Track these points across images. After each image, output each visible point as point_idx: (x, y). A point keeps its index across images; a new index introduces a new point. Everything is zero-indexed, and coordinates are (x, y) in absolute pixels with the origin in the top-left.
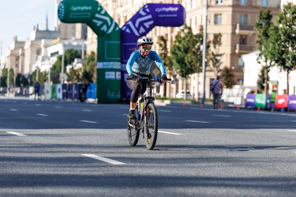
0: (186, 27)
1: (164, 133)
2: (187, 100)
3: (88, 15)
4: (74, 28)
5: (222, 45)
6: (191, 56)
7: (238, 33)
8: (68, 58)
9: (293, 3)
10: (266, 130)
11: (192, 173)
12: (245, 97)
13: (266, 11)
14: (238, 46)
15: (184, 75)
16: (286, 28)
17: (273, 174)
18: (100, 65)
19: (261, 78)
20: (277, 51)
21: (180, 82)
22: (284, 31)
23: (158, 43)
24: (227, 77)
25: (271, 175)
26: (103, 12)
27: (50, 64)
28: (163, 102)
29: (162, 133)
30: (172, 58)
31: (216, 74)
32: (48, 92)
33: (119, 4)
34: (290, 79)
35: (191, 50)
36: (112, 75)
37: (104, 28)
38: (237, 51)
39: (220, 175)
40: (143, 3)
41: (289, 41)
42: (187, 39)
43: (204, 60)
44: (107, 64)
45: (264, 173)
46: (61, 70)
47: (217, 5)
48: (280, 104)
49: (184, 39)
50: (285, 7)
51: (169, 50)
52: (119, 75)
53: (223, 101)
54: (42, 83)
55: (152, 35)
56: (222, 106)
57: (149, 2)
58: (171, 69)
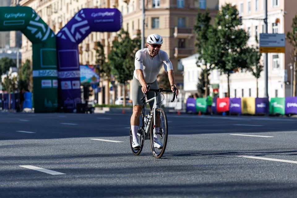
0: (123, 32)
1: (104, 141)
2: (126, 106)
3: (22, 22)
4: (8, 36)
6: (129, 61)
7: (178, 35)
8: (2, 67)
9: (231, 4)
10: (208, 134)
11: (133, 181)
12: (185, 101)
13: (204, 13)
14: (176, 49)
16: (225, 30)
17: (216, 180)
18: (36, 74)
19: (200, 82)
20: (216, 53)
21: (119, 89)
22: (223, 33)
23: (94, 49)
25: (214, 181)
26: (37, 19)
28: (102, 109)
29: (101, 141)
30: (109, 64)
33: (53, 10)
34: (231, 82)
35: (129, 55)
36: (49, 83)
37: (39, 35)
38: (176, 55)
39: (162, 182)
40: (78, 8)
41: (228, 43)
42: (124, 44)
44: (43, 72)
45: (207, 179)
47: (154, 8)
48: (221, 108)
49: (121, 44)
50: (223, 8)
51: (106, 56)
52: (55, 83)
53: (163, 106)
55: (89, 41)
57: (84, 7)
58: (109, 75)
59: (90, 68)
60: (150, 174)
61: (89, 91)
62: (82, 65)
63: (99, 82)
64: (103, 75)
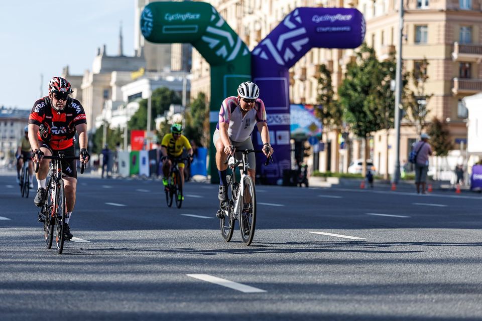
0: (366, 49)
1: (331, 237)
3: (194, 29)
4: (169, 52)
5: (428, 80)
6: (374, 99)
7: (457, 59)
8: (158, 104)
11: (383, 307)
14: (456, 80)
15: (363, 133)
18: (215, 117)
21: (355, 146)
23: (315, 77)
24: (438, 136)
26: (220, 24)
27: (127, 115)
28: (326, 181)
29: (326, 236)
30: (340, 104)
31: (419, 131)
32: (124, 164)
33: (247, 10)
35: (375, 88)
37: (223, 51)
38: (455, 90)
40: (289, 6)
42: (366, 70)
43: (398, 106)
46: (146, 125)
47: (419, 9)
49: (362, 70)
51: (335, 90)
53: (431, 178)
54: (113, 148)
55: (305, 62)
56: (430, 187)
57: (300, 5)
58: (339, 122)
59: (307, 110)
60: (412, 297)
61: (305, 149)
62: (294, 104)
63: (322, 133)
64: (329, 122)
